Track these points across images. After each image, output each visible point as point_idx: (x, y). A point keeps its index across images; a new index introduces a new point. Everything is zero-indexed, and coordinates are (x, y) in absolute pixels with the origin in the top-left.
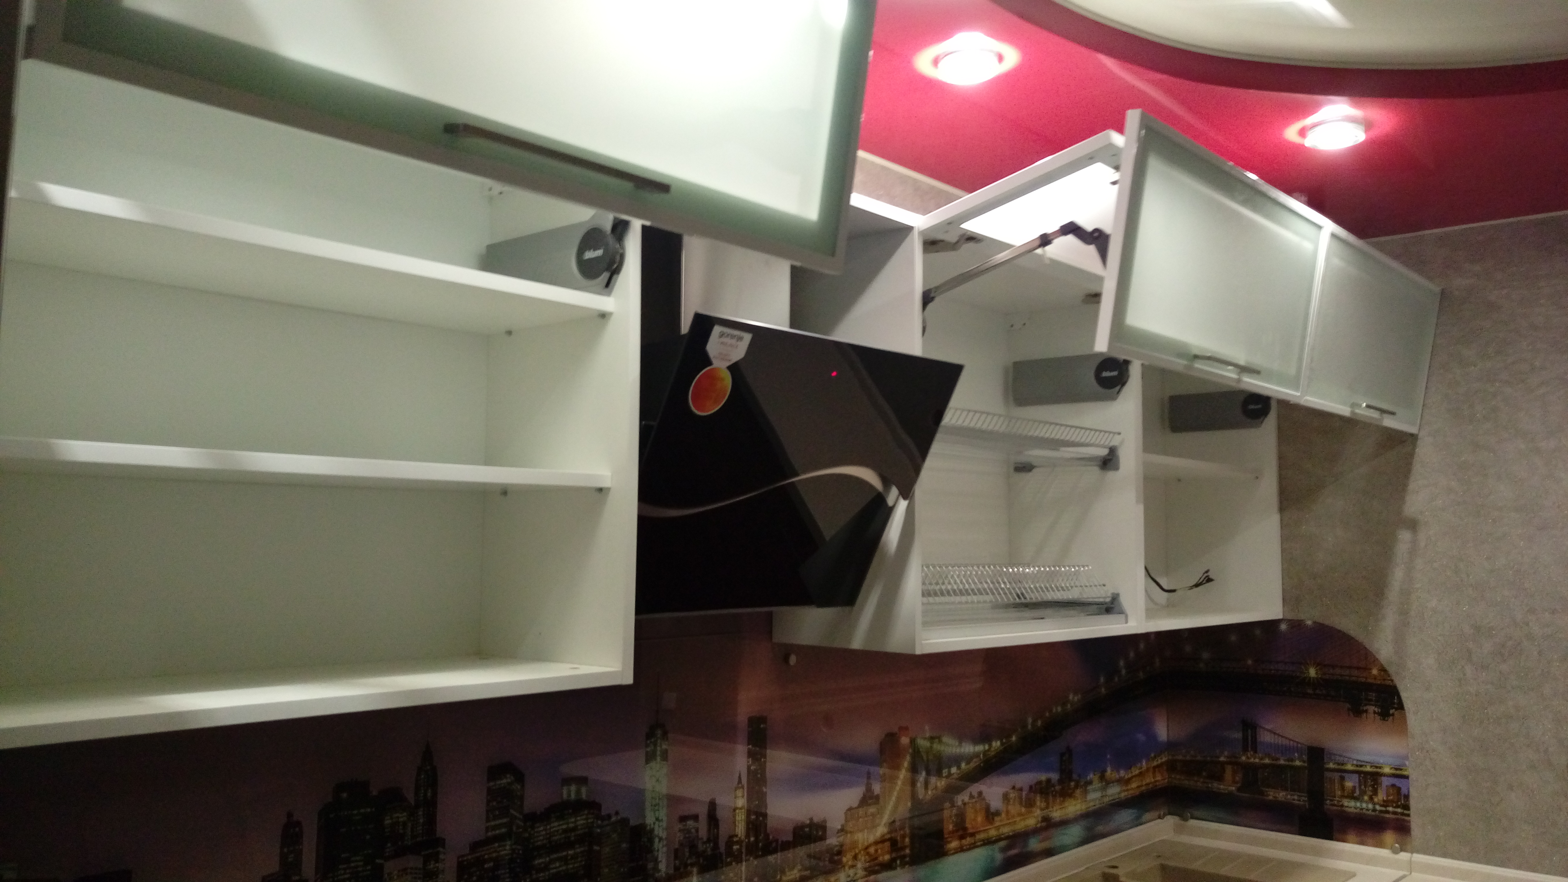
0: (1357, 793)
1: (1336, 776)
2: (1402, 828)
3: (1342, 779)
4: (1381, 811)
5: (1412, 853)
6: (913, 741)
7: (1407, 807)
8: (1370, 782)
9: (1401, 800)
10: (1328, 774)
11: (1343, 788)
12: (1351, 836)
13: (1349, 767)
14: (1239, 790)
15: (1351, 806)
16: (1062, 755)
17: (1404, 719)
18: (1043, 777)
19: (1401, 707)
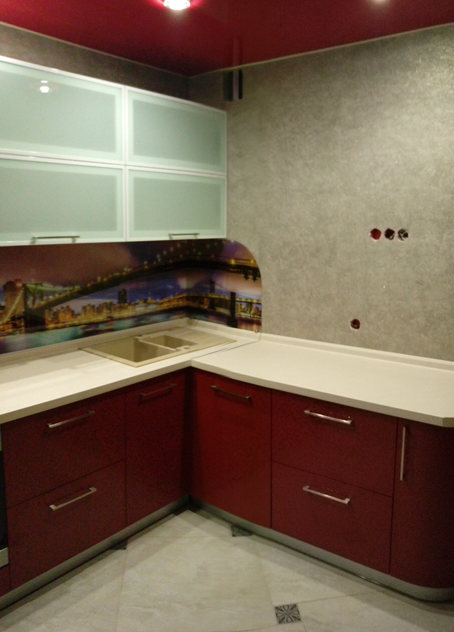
0: (245, 310)
1: (239, 303)
2: (259, 323)
3: (241, 304)
4: (253, 317)
5: (261, 332)
6: (24, 285)
7: (260, 315)
8: (249, 306)
9: (259, 312)
10: (237, 303)
11: (241, 308)
12: (243, 326)
13: (243, 300)
14: (209, 308)
15: (244, 315)
16: (120, 292)
17: (260, 281)
18: (108, 301)
19: (259, 276)
